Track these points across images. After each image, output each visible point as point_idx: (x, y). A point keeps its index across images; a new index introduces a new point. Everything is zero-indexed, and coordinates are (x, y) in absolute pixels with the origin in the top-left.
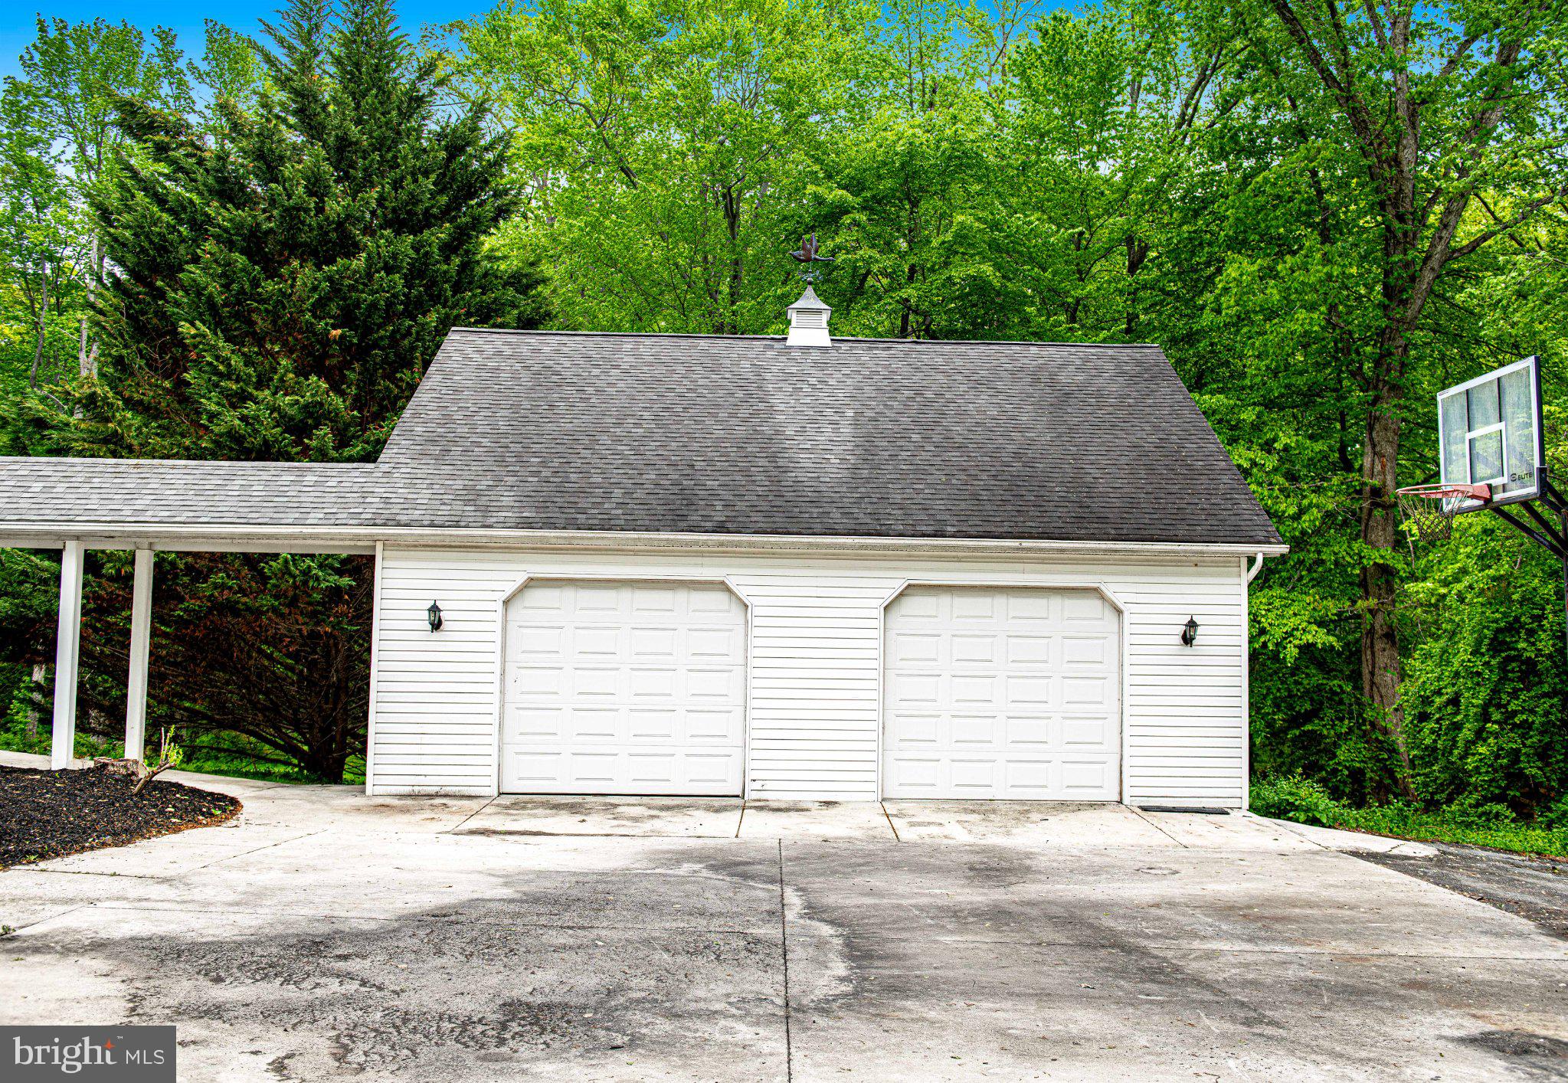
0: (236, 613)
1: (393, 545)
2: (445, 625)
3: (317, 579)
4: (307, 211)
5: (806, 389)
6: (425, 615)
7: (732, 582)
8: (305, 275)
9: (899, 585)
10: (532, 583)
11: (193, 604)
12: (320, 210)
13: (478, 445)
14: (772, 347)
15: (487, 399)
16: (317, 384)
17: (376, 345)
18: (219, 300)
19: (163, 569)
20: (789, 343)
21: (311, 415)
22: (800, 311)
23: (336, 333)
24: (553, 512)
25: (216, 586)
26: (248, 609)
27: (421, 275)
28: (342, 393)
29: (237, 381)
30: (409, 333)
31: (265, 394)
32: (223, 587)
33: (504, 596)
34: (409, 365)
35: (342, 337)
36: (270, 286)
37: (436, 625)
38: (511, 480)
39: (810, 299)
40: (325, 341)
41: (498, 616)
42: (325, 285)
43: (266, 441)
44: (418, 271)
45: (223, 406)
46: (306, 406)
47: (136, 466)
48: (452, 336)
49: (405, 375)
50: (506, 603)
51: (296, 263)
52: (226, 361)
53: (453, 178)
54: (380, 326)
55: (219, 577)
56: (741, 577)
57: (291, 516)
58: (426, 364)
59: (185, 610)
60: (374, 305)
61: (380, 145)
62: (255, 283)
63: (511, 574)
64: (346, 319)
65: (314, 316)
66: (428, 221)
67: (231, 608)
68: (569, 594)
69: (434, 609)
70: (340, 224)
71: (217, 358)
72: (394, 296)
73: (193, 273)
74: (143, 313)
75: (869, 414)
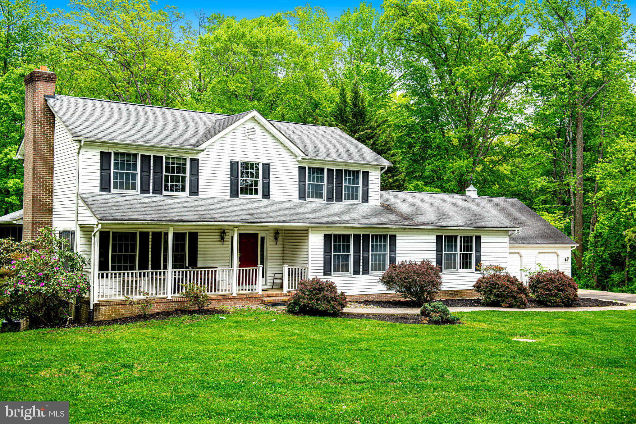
39: (472, 187)
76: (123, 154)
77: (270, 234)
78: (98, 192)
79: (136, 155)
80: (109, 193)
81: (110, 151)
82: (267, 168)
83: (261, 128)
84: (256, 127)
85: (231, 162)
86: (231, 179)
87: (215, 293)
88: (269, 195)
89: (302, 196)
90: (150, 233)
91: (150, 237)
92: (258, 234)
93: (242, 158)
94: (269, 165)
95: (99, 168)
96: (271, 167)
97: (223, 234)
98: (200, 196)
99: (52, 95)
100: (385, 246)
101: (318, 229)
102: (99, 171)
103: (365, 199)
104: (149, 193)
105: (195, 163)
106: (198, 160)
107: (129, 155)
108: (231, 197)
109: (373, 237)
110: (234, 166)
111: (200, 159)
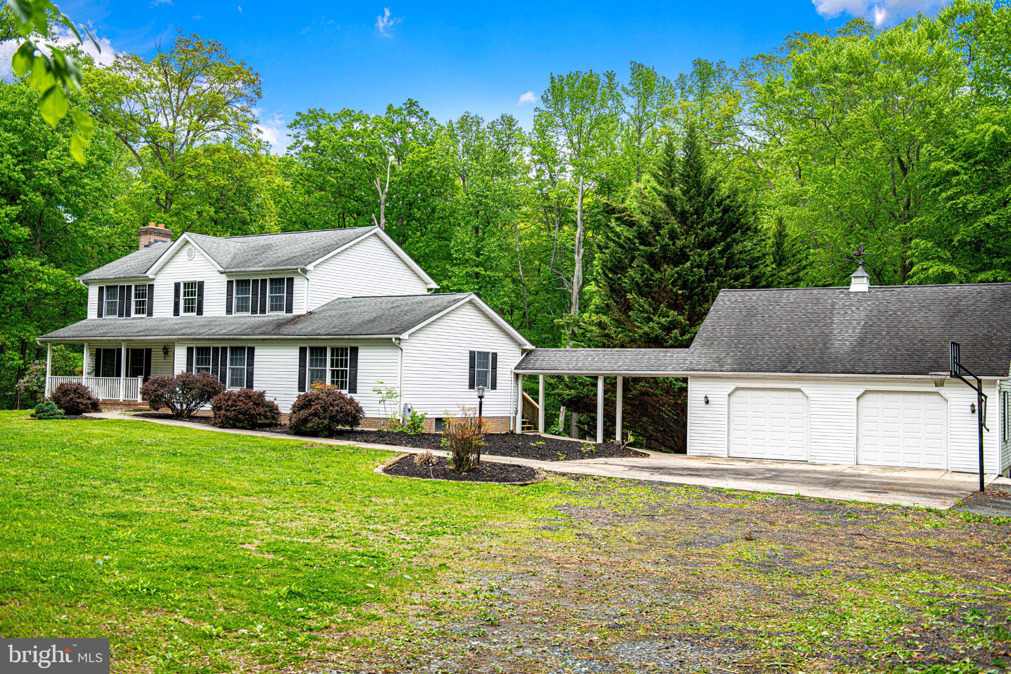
0: (649, 395)
1: (694, 377)
2: (710, 402)
3: (674, 384)
4: (669, 245)
5: (850, 312)
6: (703, 399)
7: (802, 389)
8: (669, 271)
9: (862, 390)
10: (737, 389)
11: (634, 392)
12: (674, 244)
13: (723, 340)
14: (843, 292)
15: (728, 322)
16: (673, 313)
17: (695, 294)
18: (640, 282)
19: (626, 381)
20: (850, 290)
21: (672, 324)
22: (855, 277)
23: (680, 292)
24: (743, 366)
25: (642, 386)
26: (652, 394)
27: (712, 264)
28: (683, 314)
29: (647, 313)
30: (707, 289)
31: (655, 318)
32: (644, 386)
33: (728, 393)
34: (708, 301)
35: (683, 293)
36: (657, 276)
37: (707, 402)
38: (731, 354)
39: (860, 271)
40: (677, 295)
41: (726, 400)
42: (676, 275)
43: (656, 335)
44: (712, 262)
45: (642, 323)
46: (670, 321)
47: (617, 351)
48: (721, 294)
49: (706, 306)
50: (729, 395)
51: (666, 266)
52: (642, 306)
53: (725, 222)
54: (697, 287)
55: (642, 384)
56: (807, 388)
57: (662, 368)
58: (714, 300)
59: (632, 395)
60: (693, 281)
61: (696, 212)
62: (652, 275)
63: (730, 386)
64: (684, 286)
65: (673, 286)
66: (715, 242)
67: (646, 394)
68: (749, 393)
69: (706, 397)
70: (681, 249)
71: (640, 306)
72: (701, 276)
73: (631, 272)
74: (614, 284)
75: (870, 323)
78: (97, 318)
80: (102, 319)
81: (103, 285)
82: (201, 286)
85: (176, 283)
86: (175, 299)
88: (202, 312)
89: (229, 311)
93: (184, 278)
94: (204, 282)
95: (98, 299)
96: (205, 284)
98: (153, 317)
100: (243, 359)
101: (182, 342)
102: (97, 302)
103: (289, 309)
104: (123, 316)
105: (151, 287)
106: (153, 285)
108: (174, 315)
109: (232, 349)
110: (177, 286)
111: (155, 284)
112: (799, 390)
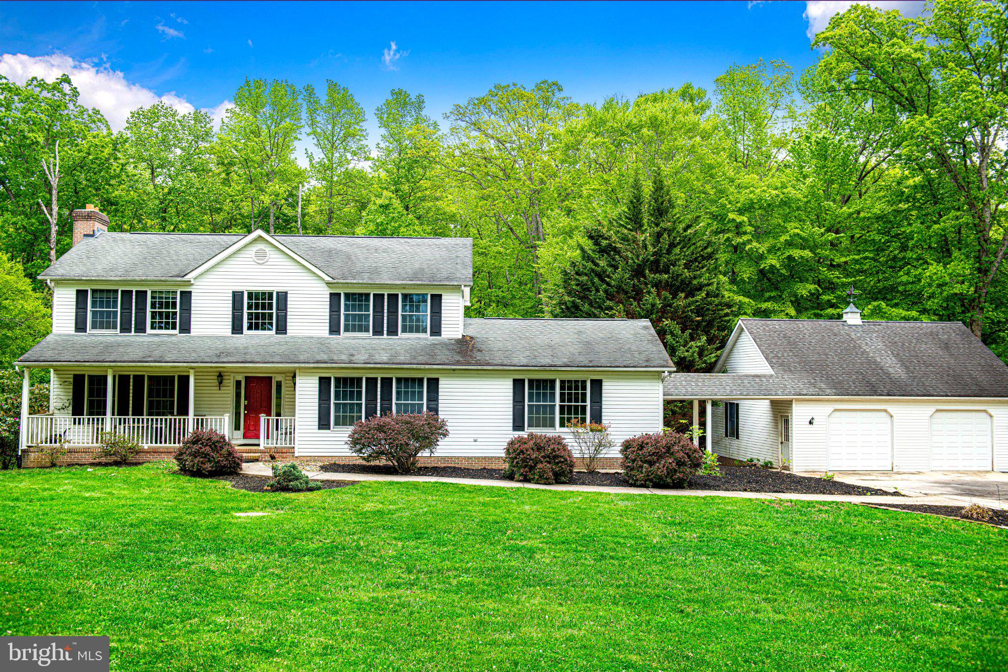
1: (797, 400)
7: (889, 410)
9: (934, 410)
10: (834, 411)
20: (849, 323)
24: (840, 390)
37: (811, 423)
41: (826, 420)
50: (829, 416)
56: (892, 408)
63: (830, 408)
68: (843, 413)
69: (812, 419)
76: (102, 291)
77: (287, 378)
78: (73, 333)
79: (116, 291)
80: (84, 334)
81: (86, 289)
82: (283, 297)
83: (273, 249)
84: (268, 249)
85: (234, 293)
86: (233, 313)
87: (165, 445)
88: (286, 330)
90: (132, 377)
91: (131, 380)
92: (271, 378)
93: (247, 286)
94: (286, 293)
95: (75, 307)
96: (289, 295)
97: (220, 377)
98: (192, 334)
99: (92, 233)
100: (421, 393)
101: (310, 371)
102: (74, 310)
103: (436, 330)
104: (130, 332)
105: (187, 296)
106: (190, 292)
107: (108, 291)
108: (233, 333)
109: (399, 380)
110: (237, 297)
111: (193, 291)
112: (885, 411)
